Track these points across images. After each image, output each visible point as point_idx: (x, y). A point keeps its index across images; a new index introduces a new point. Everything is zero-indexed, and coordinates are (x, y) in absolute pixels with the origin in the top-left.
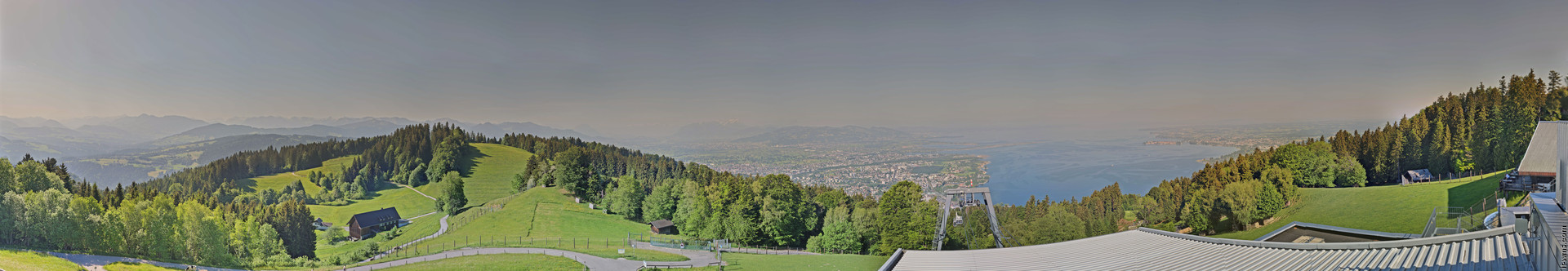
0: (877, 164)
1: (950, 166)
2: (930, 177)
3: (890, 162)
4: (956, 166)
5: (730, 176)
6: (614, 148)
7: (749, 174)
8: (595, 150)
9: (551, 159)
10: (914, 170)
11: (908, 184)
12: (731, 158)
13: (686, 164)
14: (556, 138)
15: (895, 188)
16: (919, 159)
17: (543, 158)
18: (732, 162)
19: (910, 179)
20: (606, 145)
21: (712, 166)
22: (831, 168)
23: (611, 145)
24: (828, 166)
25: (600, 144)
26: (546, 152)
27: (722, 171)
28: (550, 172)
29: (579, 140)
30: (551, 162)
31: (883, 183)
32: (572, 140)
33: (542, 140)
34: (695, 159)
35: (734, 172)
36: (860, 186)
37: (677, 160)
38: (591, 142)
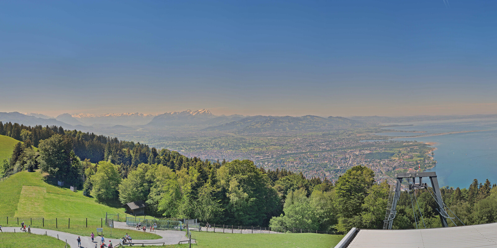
0: (333, 151)
1: (400, 152)
2: (381, 163)
3: (345, 149)
4: (405, 152)
5: (199, 162)
6: (93, 136)
7: (216, 159)
8: (76, 138)
9: (36, 146)
10: (367, 156)
11: (360, 168)
12: (200, 145)
13: (159, 150)
14: (40, 127)
15: (351, 172)
16: (373, 145)
17: (28, 145)
18: (200, 148)
19: (364, 164)
20: (86, 133)
21: (182, 152)
22: (291, 154)
23: (90, 133)
24: (288, 152)
25: (80, 132)
26: (31, 139)
27: (191, 157)
28: (34, 157)
29: (61, 129)
30: (35, 149)
31: (339, 168)
32: (55, 128)
33: (28, 129)
34: (167, 146)
35: (203, 158)
36: (317, 171)
37: (151, 148)
38: (72, 130)
